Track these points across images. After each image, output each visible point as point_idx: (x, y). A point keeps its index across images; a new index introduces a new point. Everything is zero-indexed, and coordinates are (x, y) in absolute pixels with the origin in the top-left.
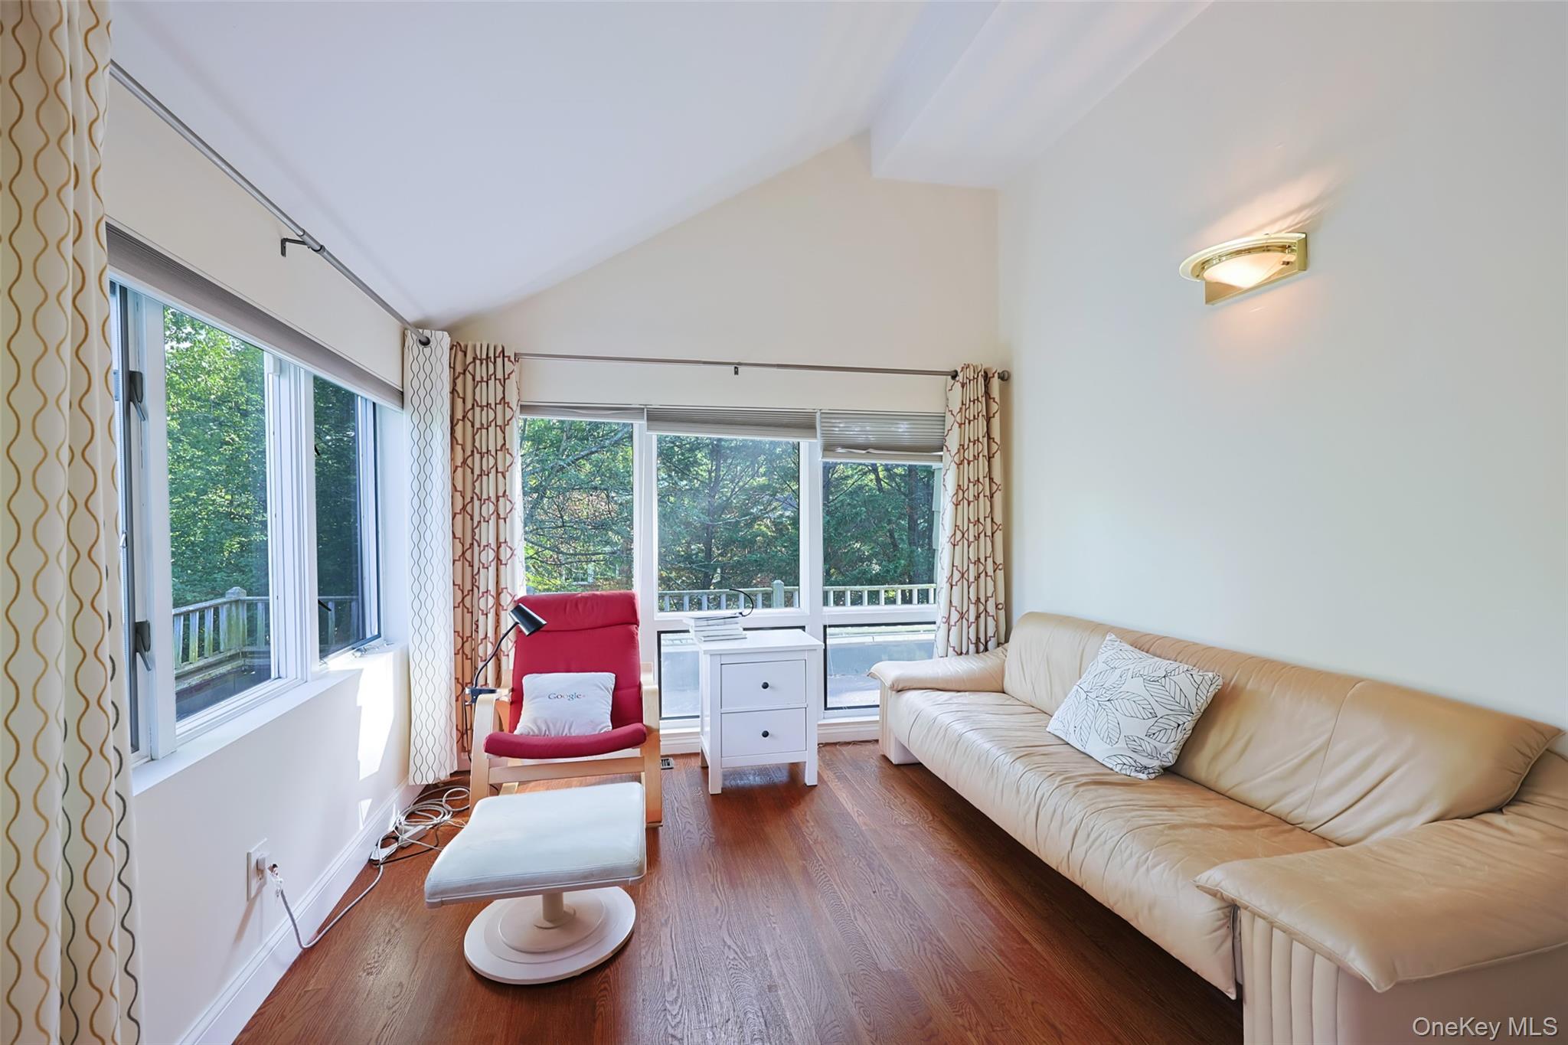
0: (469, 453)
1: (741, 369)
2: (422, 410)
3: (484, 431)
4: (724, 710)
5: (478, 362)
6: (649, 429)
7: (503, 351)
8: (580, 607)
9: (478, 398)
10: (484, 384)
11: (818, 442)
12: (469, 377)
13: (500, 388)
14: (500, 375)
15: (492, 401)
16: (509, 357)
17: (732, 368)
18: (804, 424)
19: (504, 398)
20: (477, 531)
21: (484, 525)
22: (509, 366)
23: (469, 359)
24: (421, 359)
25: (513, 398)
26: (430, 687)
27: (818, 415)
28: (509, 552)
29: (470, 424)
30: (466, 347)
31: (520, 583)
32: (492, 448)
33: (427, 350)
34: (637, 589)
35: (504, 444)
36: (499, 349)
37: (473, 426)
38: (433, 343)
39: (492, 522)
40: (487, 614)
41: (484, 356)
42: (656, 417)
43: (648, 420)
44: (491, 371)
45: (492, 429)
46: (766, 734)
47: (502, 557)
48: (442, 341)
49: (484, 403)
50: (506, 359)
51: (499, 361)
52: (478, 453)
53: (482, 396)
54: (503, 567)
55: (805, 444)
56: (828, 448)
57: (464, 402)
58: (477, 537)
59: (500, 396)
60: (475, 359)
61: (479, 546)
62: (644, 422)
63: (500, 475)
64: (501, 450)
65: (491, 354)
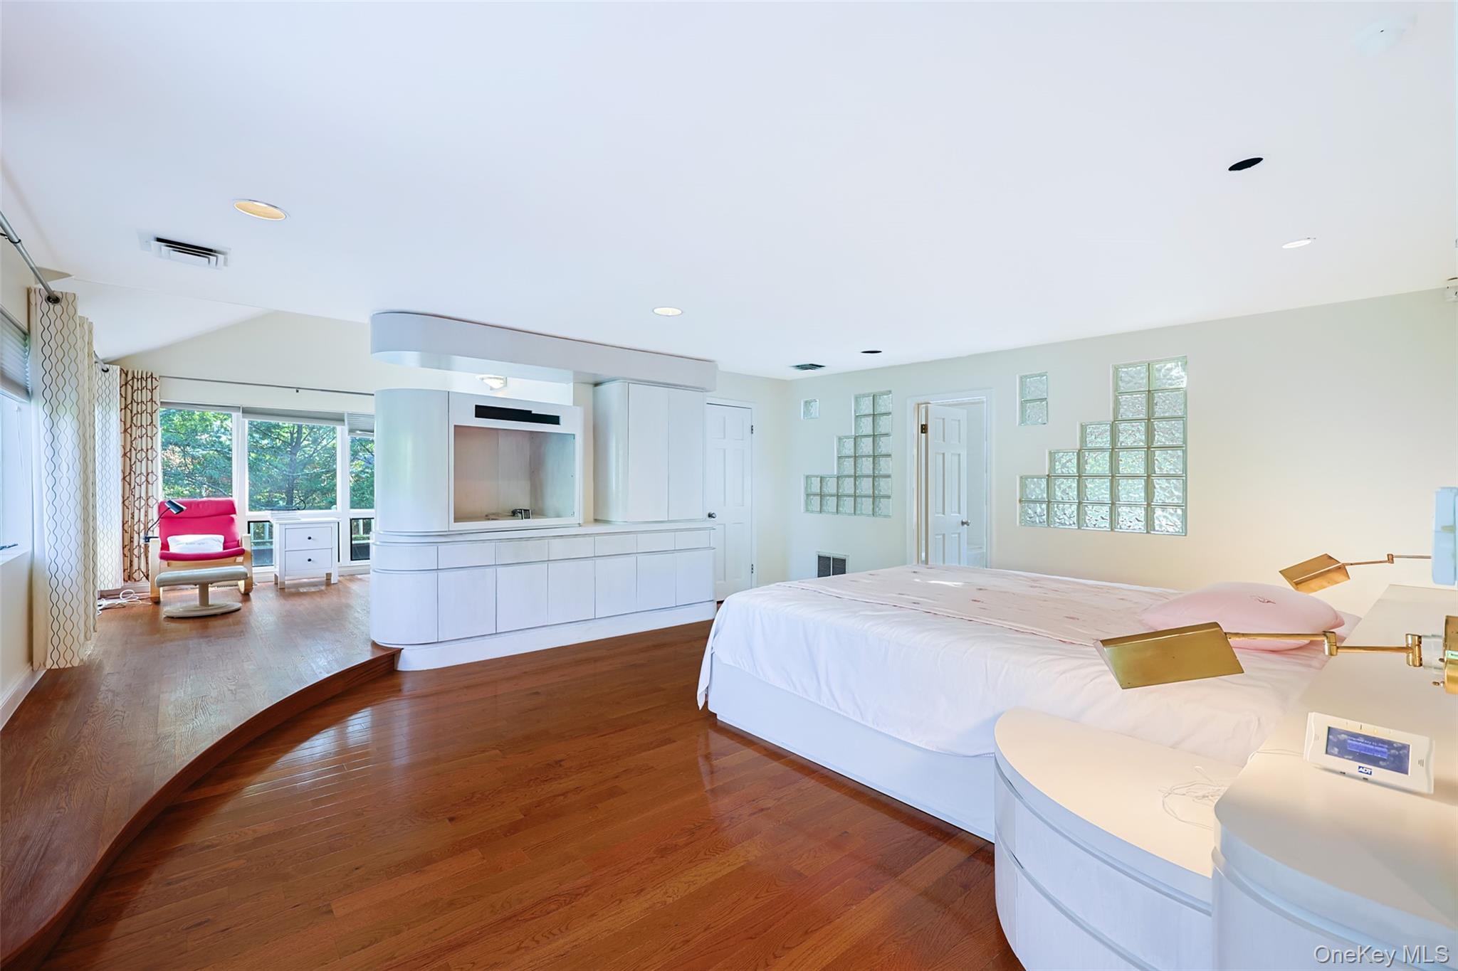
0: (128, 426)
1: (300, 390)
2: (104, 404)
3: (139, 416)
4: (287, 549)
5: (135, 380)
6: (243, 417)
7: (152, 375)
8: (201, 506)
9: (135, 398)
10: (140, 392)
11: (346, 428)
12: (129, 387)
13: (149, 394)
14: (149, 387)
15: (144, 400)
16: (156, 379)
17: (295, 390)
18: (339, 419)
19: (152, 399)
20: (134, 466)
21: (138, 463)
22: (155, 383)
23: (130, 377)
24: (103, 379)
25: (157, 399)
26: (110, 542)
27: (346, 415)
28: (155, 478)
29: (129, 411)
30: (127, 372)
31: (160, 493)
32: (144, 424)
33: (107, 374)
34: (235, 498)
35: (152, 422)
36: (150, 374)
37: (131, 412)
38: (110, 371)
39: (144, 462)
40: (140, 510)
41: (140, 377)
42: (246, 411)
43: (243, 412)
44: (144, 385)
45: (144, 415)
46: (310, 560)
47: (150, 480)
48: (115, 369)
49: (139, 401)
50: (154, 379)
51: (149, 380)
52: (135, 426)
53: (138, 396)
54: (150, 485)
55: (339, 428)
56: (351, 431)
57: (125, 400)
58: (134, 470)
59: (149, 398)
60: (133, 378)
61: (135, 474)
62: (240, 414)
63: (149, 438)
64: (150, 425)
65: (144, 377)
